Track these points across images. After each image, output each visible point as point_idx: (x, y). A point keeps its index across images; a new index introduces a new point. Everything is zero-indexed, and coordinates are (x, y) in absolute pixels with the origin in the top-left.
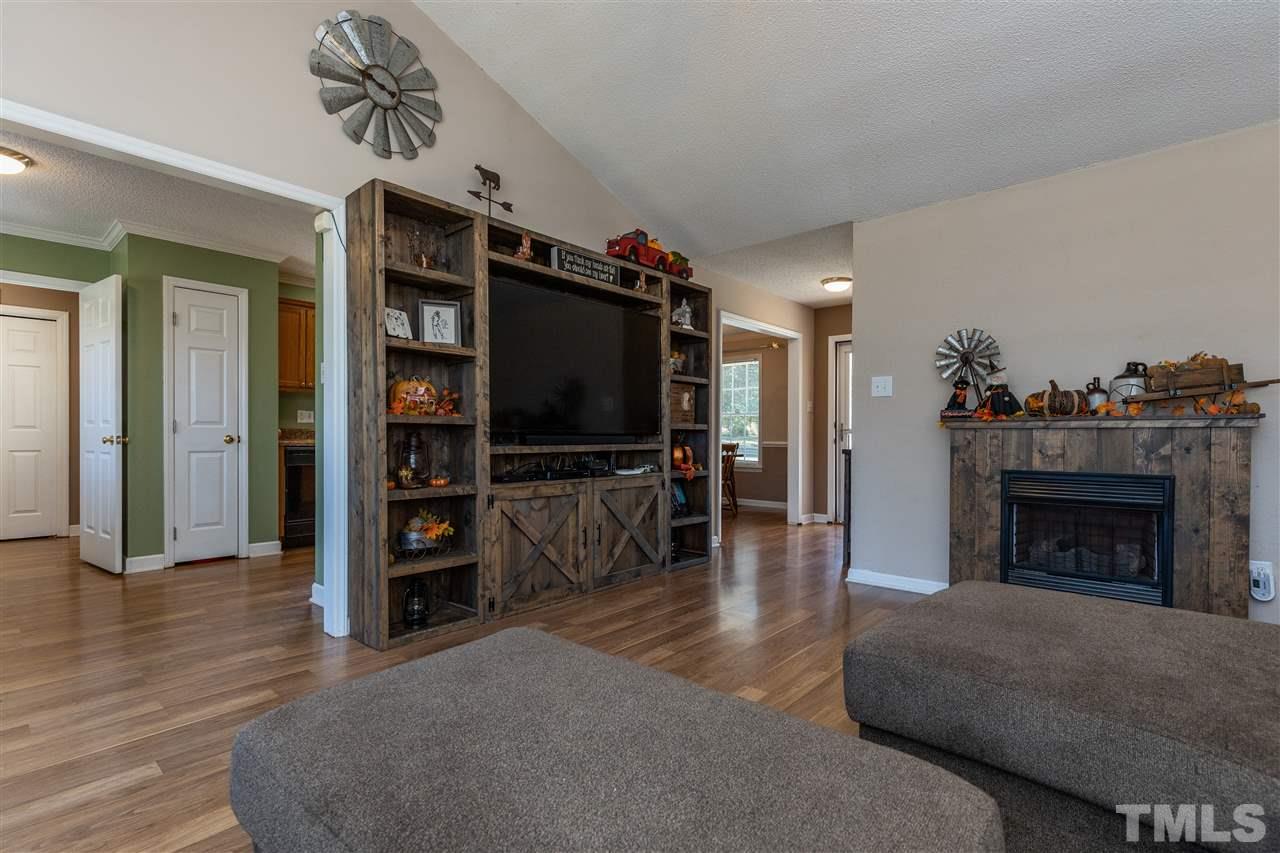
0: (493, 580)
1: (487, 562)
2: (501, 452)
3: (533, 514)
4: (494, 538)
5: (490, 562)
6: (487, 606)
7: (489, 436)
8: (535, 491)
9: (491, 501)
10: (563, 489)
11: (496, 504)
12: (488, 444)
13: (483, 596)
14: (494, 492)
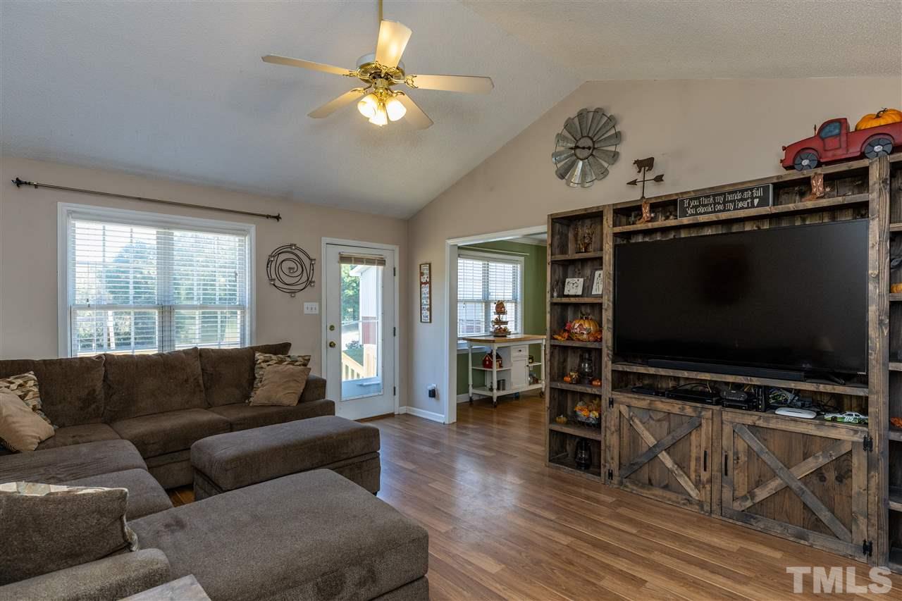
0: (612, 459)
1: (608, 444)
2: (621, 369)
3: (652, 422)
4: (613, 429)
5: (610, 444)
6: (607, 474)
7: (611, 356)
8: (650, 404)
9: (611, 402)
10: (683, 409)
11: (615, 405)
12: (610, 362)
13: (605, 466)
14: (614, 397)
